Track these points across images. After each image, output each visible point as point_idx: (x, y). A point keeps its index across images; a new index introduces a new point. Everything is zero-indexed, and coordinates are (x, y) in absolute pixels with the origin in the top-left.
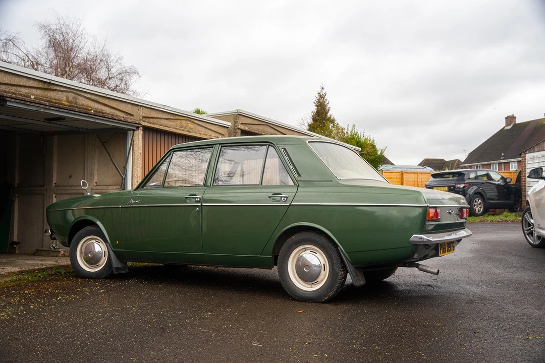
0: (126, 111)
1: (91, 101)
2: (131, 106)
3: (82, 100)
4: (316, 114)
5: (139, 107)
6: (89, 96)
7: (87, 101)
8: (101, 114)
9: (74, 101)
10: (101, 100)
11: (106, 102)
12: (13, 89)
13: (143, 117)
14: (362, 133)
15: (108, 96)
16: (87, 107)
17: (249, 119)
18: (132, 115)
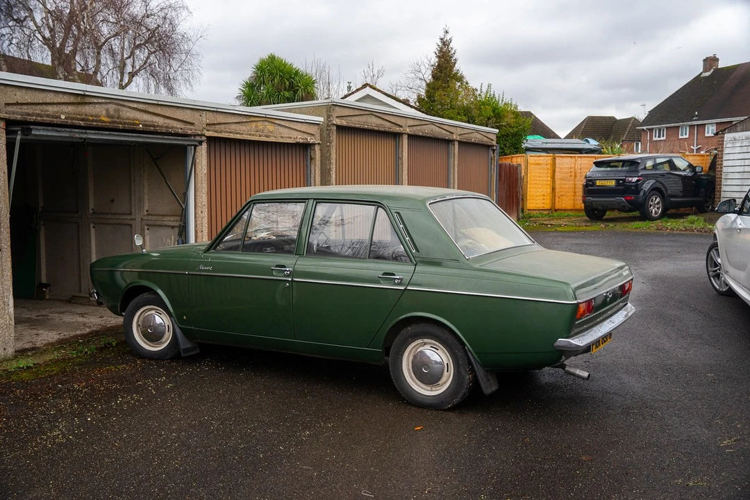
0: (185, 120)
1: (138, 112)
2: (191, 111)
3: (127, 112)
4: (437, 69)
5: (201, 112)
6: (135, 105)
7: (133, 111)
8: (152, 128)
9: (116, 115)
10: (151, 109)
11: (158, 110)
12: (38, 110)
13: (207, 125)
14: (501, 96)
15: (160, 103)
16: (133, 120)
17: (347, 109)
18: (192, 124)
